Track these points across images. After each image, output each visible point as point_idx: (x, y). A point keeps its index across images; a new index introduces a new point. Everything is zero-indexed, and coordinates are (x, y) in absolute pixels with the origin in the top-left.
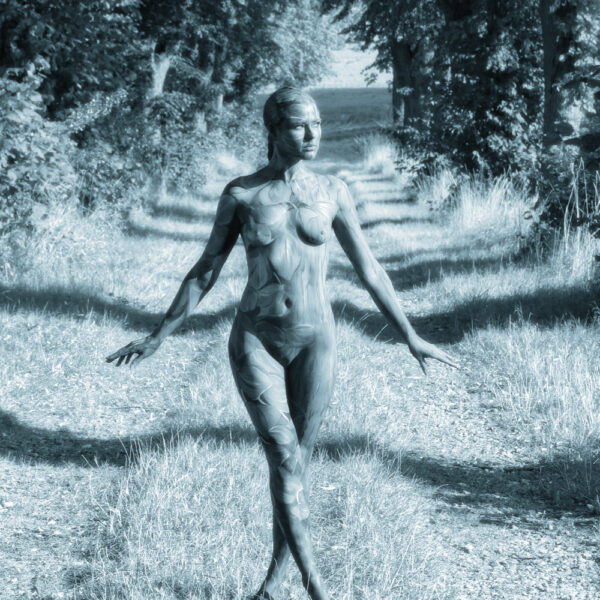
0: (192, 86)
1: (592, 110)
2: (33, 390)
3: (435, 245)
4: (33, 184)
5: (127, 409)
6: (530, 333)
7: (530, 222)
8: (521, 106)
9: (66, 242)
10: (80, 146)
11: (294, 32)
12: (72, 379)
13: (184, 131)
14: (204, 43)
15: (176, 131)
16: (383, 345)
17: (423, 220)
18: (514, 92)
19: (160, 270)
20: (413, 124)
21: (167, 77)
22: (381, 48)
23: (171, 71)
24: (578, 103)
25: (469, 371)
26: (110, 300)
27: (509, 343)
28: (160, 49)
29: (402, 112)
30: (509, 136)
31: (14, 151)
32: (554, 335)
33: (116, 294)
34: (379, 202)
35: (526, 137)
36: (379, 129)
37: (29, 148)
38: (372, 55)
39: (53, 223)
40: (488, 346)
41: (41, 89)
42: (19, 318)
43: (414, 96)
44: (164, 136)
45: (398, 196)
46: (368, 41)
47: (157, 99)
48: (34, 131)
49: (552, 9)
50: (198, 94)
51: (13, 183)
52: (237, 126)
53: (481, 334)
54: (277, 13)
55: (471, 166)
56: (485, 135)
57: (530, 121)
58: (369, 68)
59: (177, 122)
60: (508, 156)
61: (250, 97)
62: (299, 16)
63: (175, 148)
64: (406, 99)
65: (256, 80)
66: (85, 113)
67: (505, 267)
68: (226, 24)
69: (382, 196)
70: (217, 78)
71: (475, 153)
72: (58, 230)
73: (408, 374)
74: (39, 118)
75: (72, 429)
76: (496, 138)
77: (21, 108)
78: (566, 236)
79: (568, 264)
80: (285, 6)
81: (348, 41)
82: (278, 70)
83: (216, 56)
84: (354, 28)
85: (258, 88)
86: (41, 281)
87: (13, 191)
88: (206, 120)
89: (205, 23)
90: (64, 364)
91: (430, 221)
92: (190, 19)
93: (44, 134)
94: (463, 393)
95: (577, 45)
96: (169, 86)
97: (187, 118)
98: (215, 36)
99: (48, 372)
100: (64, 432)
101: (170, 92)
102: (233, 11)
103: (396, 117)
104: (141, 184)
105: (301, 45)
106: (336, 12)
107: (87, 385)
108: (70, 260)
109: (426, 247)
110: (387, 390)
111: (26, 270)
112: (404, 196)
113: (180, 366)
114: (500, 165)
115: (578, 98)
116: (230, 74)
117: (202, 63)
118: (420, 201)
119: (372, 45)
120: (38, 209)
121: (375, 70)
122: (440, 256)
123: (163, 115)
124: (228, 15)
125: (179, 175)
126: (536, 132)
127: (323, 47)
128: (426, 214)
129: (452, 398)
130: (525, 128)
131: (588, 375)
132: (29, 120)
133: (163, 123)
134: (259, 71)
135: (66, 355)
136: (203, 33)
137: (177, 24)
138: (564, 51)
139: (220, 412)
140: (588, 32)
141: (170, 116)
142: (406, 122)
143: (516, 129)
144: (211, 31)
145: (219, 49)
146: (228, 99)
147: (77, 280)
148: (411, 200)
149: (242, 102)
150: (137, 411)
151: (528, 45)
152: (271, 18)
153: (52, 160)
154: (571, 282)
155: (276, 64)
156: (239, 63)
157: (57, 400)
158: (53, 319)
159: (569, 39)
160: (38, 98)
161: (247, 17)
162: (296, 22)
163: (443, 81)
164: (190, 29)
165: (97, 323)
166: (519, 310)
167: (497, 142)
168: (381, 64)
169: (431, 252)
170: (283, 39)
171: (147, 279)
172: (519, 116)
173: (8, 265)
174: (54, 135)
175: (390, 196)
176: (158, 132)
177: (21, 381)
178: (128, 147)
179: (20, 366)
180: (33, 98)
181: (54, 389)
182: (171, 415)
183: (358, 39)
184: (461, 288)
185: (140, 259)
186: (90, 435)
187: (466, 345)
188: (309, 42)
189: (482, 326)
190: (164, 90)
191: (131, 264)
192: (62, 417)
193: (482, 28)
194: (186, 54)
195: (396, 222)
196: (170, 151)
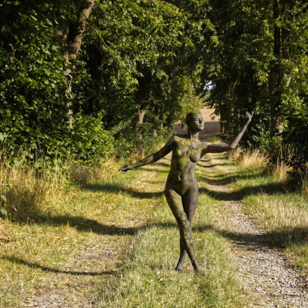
0: (152, 121)
1: (286, 126)
2: (103, 214)
3: (234, 172)
4: (100, 151)
5: (133, 220)
6: (265, 196)
7: (266, 163)
8: (263, 125)
9: (111, 170)
10: (116, 139)
11: (187, 103)
12: (115, 211)
13: (150, 136)
14: (156, 106)
15: (147, 136)
16: (217, 201)
17: (231, 164)
18: (261, 121)
19: (143, 179)
20: (227, 133)
21: (144, 118)
22: (216, 107)
23: (145, 115)
24: (282, 124)
25: (245, 208)
26: (126, 188)
27: (258, 199)
28: (141, 108)
29: (223, 129)
30: (259, 136)
31: (94, 140)
32: (273, 197)
33: (128, 186)
34: (216, 159)
35: (265, 136)
36: (216, 135)
37: (99, 139)
38: (213, 110)
39: (107, 164)
40: (251, 200)
41: (103, 120)
42: (97, 193)
43: (227, 123)
44: (143, 138)
45: (222, 157)
46: (212, 105)
47: (141, 125)
48: (101, 134)
49: (273, 93)
50: (154, 123)
51: (94, 151)
52: (168, 135)
53: (249, 197)
54: (181, 96)
55: (247, 146)
56: (251, 135)
57: (266, 131)
58: (212, 114)
59: (147, 133)
60: (259, 142)
61: (172, 125)
62: (188, 97)
63: (147, 141)
64: (225, 124)
65: (174, 119)
66: (117, 128)
67: (258, 177)
68: (163, 99)
69: (217, 157)
70: (161, 118)
71: (248, 141)
72: (108, 166)
73: (225, 209)
74: (102, 129)
75: (116, 225)
76: (255, 136)
77: (96, 126)
78: (278, 166)
79: (278, 175)
80: (184, 94)
81: (205, 106)
82: (181, 115)
83: (161, 110)
84: (207, 100)
85: (174, 122)
86: (103, 182)
87: (93, 153)
88: (157, 132)
89: (156, 99)
90: (112, 207)
91: (233, 164)
92: (151, 98)
93: (104, 135)
94: (243, 214)
95: (281, 105)
96: (144, 121)
97: (151, 131)
98: (160, 103)
99: (107, 209)
100: (113, 226)
101: (145, 122)
102: (166, 95)
103: (222, 131)
104: (136, 153)
105: (189, 107)
106: (200, 95)
107: (120, 213)
108: (113, 177)
109: (231, 172)
110: (218, 213)
111: (98, 179)
112: (225, 157)
113: (150, 207)
114: (256, 145)
115: (282, 122)
116: (165, 117)
117: (156, 113)
118: (230, 158)
119: (213, 107)
120: (102, 160)
121: (214, 115)
122: (236, 174)
123: (143, 130)
124: (164, 96)
125: (148, 150)
126: (268, 134)
127: (196, 108)
128: (232, 162)
129: (239, 216)
130: (265, 133)
131: (283, 208)
132: (99, 130)
133: (142, 133)
134: (175, 116)
135: (112, 204)
136: (156, 102)
137: (147, 99)
138: (277, 107)
139: (163, 219)
140: (285, 100)
141: (145, 131)
142: (225, 132)
143: (261, 133)
144: (159, 102)
145: (162, 108)
146: (164, 125)
147: (115, 182)
148: (227, 158)
149: (169, 127)
150: (137, 220)
151: (266, 105)
152: (179, 98)
153: (107, 143)
154: (279, 181)
155: (181, 114)
156: (168, 113)
157: (111, 217)
158: (108, 194)
159: (279, 102)
160: (102, 123)
161: (171, 97)
162: (187, 99)
163: (237, 117)
164: (152, 101)
165: (123, 195)
166: (261, 189)
167: (255, 138)
168: (216, 113)
169: (233, 173)
170: (183, 105)
171: (138, 182)
172: (263, 129)
173: (92, 177)
174: (107, 135)
175: (219, 157)
176: (141, 136)
177: (99, 211)
178: (131, 140)
179: (98, 207)
180: (100, 123)
181: (109, 214)
182: (148, 221)
183: (208, 105)
184: (243, 183)
185: (136, 176)
186: (122, 227)
187: (244, 201)
188: (192, 106)
189: (249, 194)
190: (143, 122)
191: (133, 178)
192: (112, 222)
193: (250, 100)
194: (150, 110)
195: (221, 165)
196: (145, 142)
